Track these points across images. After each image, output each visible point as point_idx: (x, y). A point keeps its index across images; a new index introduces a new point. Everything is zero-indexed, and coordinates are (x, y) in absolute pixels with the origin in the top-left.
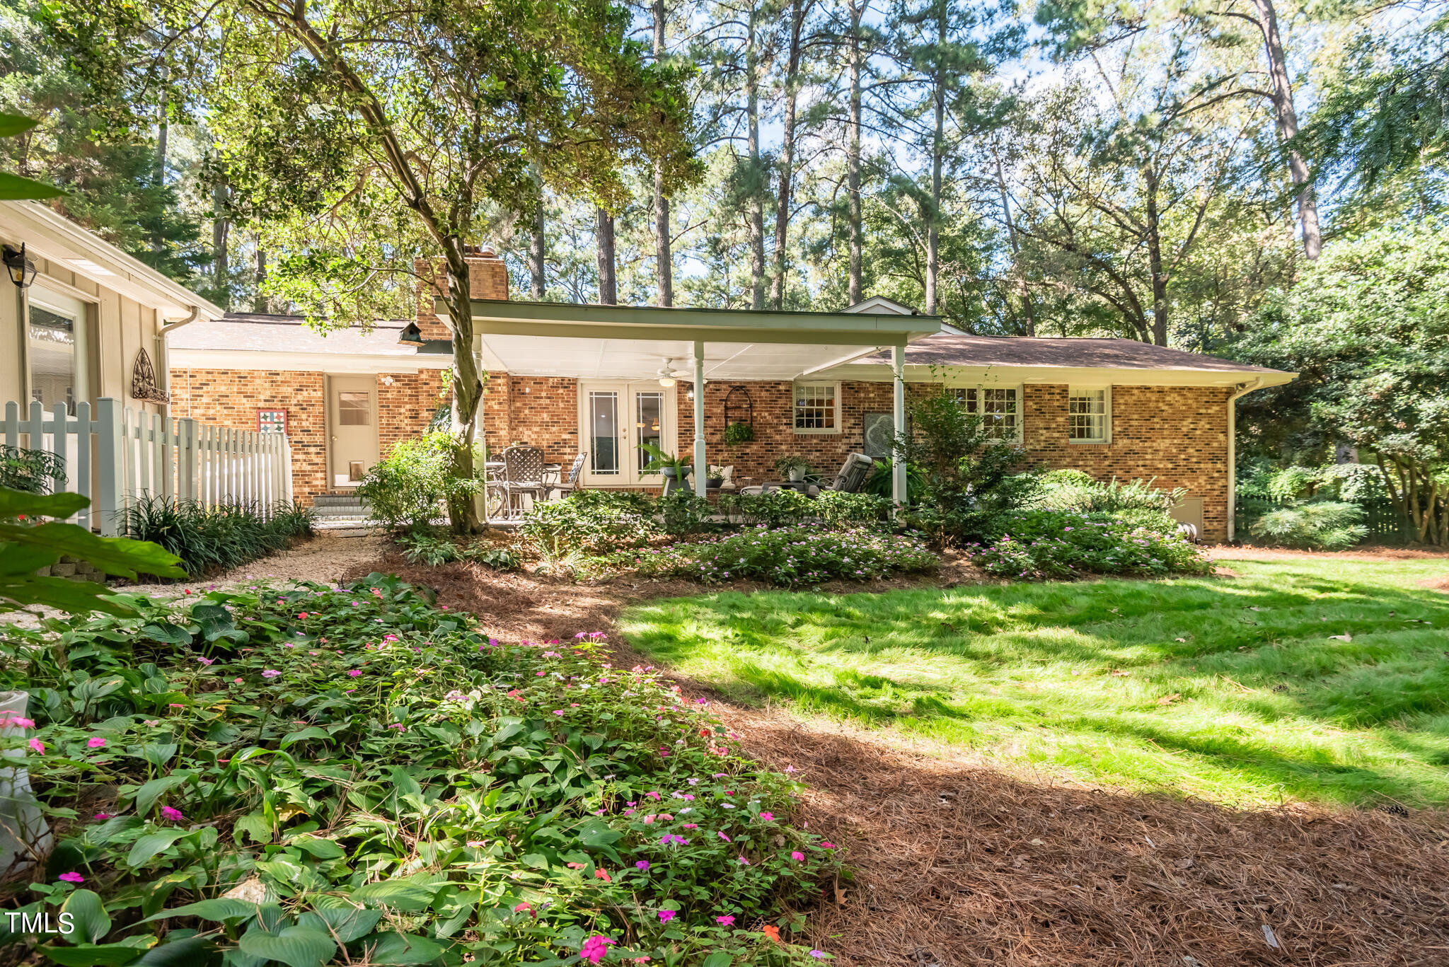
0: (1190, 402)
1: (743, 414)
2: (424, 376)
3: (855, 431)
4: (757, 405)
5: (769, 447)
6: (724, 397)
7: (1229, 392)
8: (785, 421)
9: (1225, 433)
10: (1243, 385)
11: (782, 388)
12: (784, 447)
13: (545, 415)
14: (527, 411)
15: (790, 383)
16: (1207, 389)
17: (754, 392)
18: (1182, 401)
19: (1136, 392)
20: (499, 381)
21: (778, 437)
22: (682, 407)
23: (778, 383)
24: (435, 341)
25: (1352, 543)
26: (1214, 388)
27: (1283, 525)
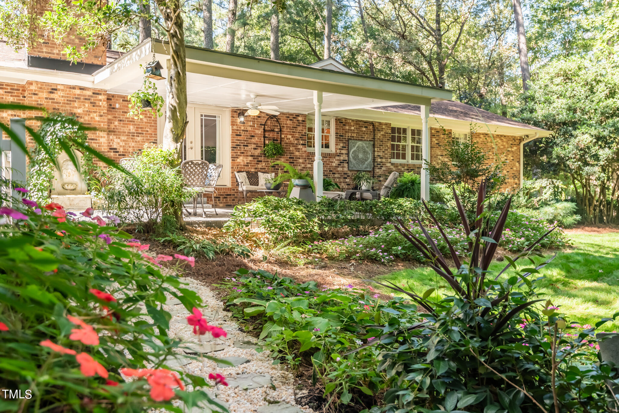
0: (505, 143)
1: (275, 135)
2: (33, 87)
3: (344, 152)
4: (284, 130)
5: (291, 160)
6: (263, 122)
7: (521, 139)
8: (301, 142)
9: (519, 162)
10: (527, 136)
11: (300, 118)
12: (301, 161)
13: (131, 127)
14: (116, 123)
15: (305, 116)
16: (512, 137)
17: (283, 121)
18: (501, 143)
19: (482, 136)
20: (100, 97)
21: (297, 153)
22: (235, 127)
23: (298, 115)
24: (45, 59)
25: (575, 224)
26: (515, 137)
27: (549, 214)
